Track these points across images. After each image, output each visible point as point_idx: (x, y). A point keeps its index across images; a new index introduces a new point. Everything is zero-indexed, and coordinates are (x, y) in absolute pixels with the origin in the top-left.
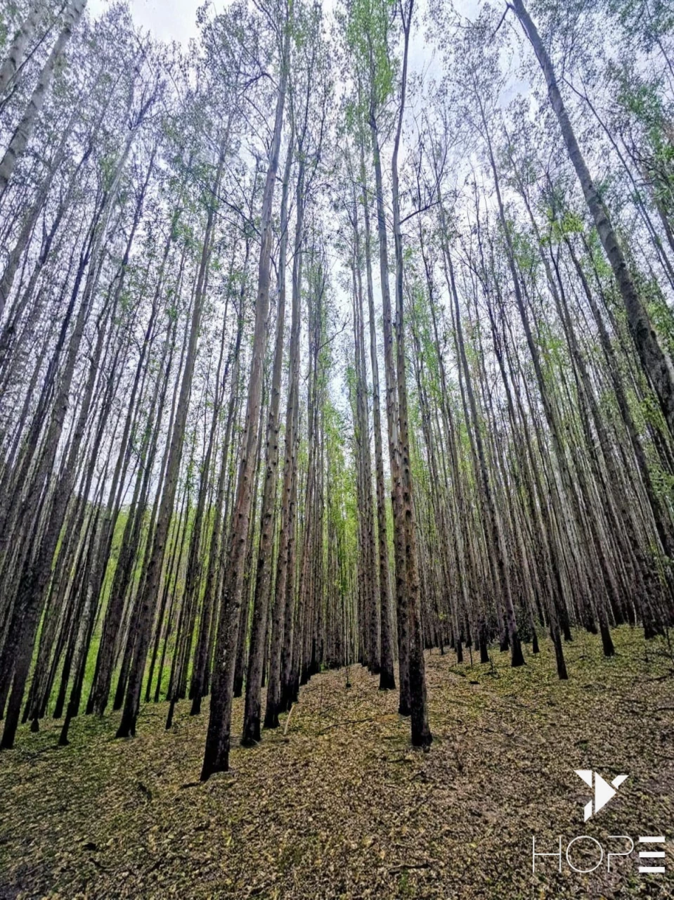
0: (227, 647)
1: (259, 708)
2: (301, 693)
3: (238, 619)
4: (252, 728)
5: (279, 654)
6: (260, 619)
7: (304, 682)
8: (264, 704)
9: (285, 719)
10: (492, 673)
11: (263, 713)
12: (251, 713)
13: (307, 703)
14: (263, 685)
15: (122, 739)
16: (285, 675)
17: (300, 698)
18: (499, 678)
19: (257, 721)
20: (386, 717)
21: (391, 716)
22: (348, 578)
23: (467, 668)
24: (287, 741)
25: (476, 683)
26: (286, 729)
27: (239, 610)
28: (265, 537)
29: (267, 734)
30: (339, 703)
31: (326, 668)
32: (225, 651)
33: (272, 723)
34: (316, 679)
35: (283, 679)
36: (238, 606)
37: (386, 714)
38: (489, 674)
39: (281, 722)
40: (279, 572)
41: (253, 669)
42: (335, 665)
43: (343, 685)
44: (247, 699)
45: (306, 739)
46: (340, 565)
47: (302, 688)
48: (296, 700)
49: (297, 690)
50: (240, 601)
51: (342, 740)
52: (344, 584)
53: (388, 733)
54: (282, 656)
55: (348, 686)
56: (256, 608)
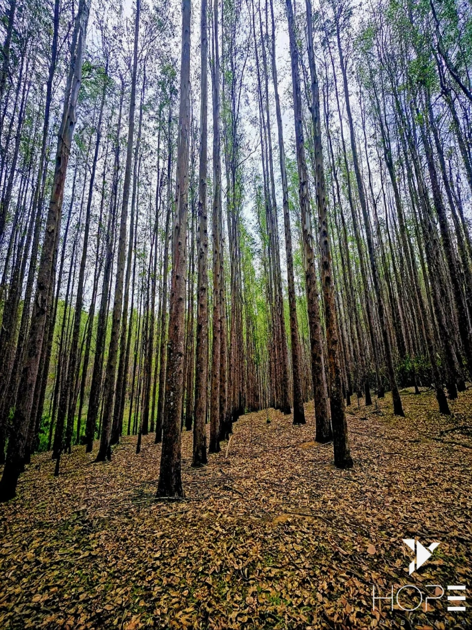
0: (173, 390)
1: (205, 438)
2: (234, 427)
3: (182, 365)
4: (200, 454)
5: (218, 399)
6: (202, 371)
7: (235, 420)
8: (208, 436)
9: (226, 446)
10: (377, 412)
11: (208, 441)
12: (199, 442)
13: (239, 433)
14: (206, 423)
15: (101, 462)
16: (223, 415)
17: (234, 431)
18: (383, 415)
19: (204, 448)
20: (306, 444)
21: (310, 444)
22: (260, 354)
23: (355, 409)
24: (228, 463)
25: (365, 419)
26: (227, 454)
27: (182, 358)
28: (202, 306)
29: (211, 457)
30: (264, 434)
31: (248, 411)
32: (172, 393)
33: (215, 449)
34: (243, 418)
35: (222, 418)
36: (181, 355)
37: (304, 442)
38: (373, 413)
39: (222, 448)
40: (215, 338)
41: (198, 409)
42: (255, 409)
43: (265, 421)
44: (195, 432)
45: (243, 461)
46: (255, 345)
47: (234, 424)
48: (231, 432)
49: (231, 425)
50: (183, 352)
51: (273, 462)
52: (258, 358)
53: (311, 457)
54: (220, 401)
55: (268, 422)
56: (198, 362)
